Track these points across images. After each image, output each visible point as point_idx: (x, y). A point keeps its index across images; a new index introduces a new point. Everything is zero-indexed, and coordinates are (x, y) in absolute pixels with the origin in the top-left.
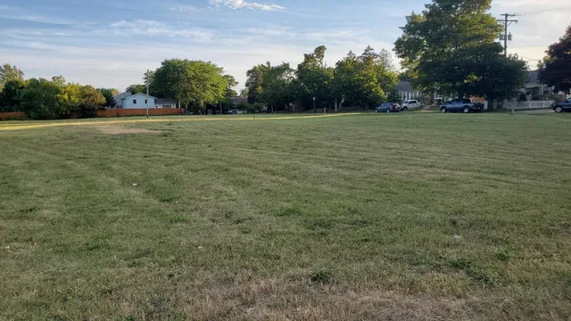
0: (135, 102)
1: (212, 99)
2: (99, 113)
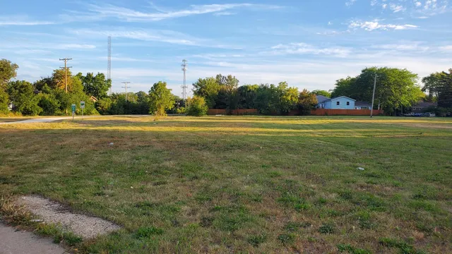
0: (338, 103)
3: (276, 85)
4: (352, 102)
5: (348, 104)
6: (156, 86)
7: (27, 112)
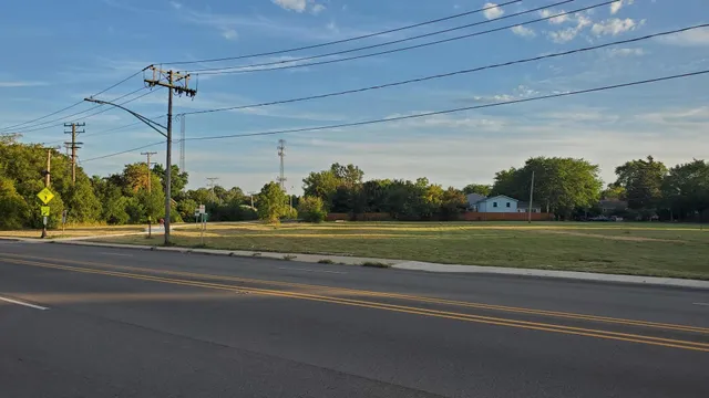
0: (495, 205)
1: (585, 202)
2: (461, 217)
3: (414, 182)
4: (514, 203)
5: (508, 205)
6: (267, 187)
7: (112, 221)
